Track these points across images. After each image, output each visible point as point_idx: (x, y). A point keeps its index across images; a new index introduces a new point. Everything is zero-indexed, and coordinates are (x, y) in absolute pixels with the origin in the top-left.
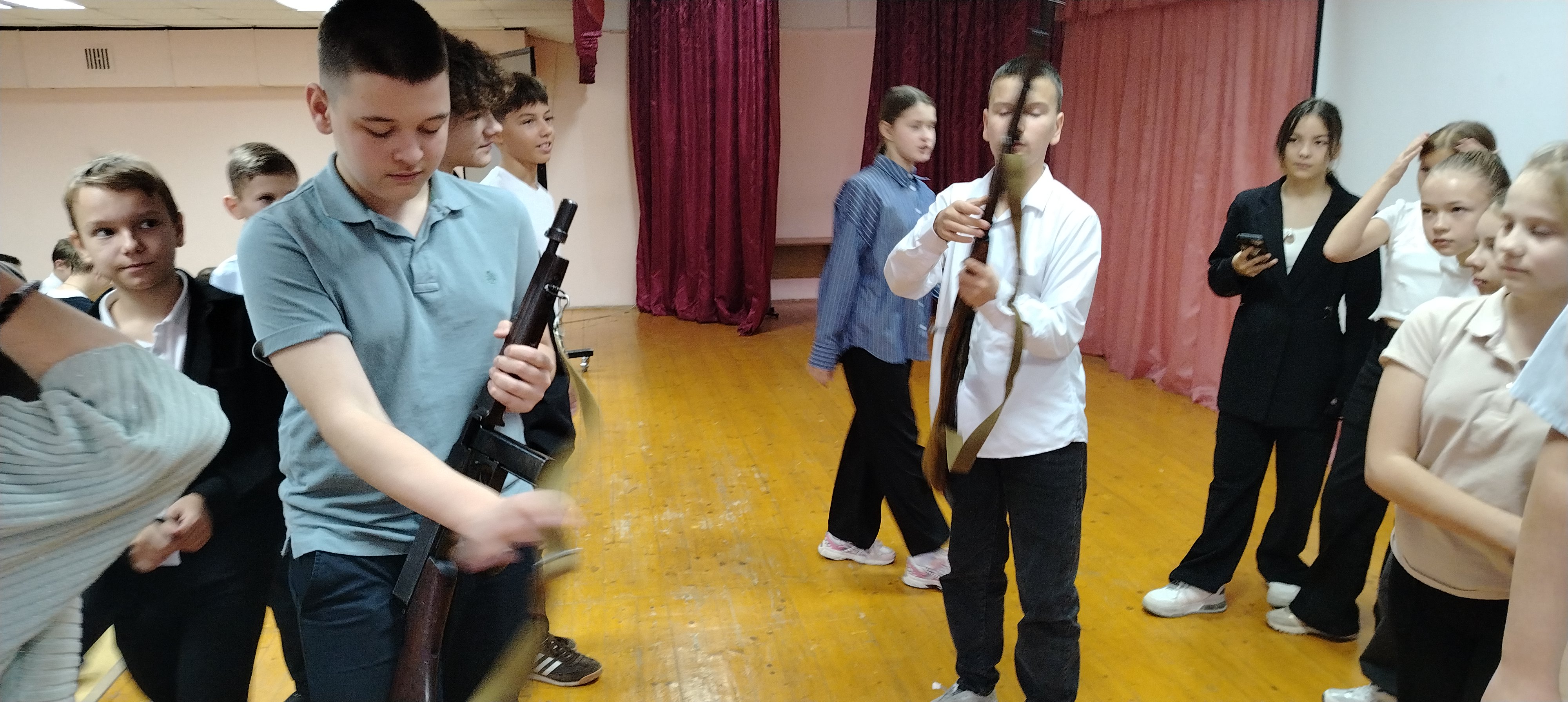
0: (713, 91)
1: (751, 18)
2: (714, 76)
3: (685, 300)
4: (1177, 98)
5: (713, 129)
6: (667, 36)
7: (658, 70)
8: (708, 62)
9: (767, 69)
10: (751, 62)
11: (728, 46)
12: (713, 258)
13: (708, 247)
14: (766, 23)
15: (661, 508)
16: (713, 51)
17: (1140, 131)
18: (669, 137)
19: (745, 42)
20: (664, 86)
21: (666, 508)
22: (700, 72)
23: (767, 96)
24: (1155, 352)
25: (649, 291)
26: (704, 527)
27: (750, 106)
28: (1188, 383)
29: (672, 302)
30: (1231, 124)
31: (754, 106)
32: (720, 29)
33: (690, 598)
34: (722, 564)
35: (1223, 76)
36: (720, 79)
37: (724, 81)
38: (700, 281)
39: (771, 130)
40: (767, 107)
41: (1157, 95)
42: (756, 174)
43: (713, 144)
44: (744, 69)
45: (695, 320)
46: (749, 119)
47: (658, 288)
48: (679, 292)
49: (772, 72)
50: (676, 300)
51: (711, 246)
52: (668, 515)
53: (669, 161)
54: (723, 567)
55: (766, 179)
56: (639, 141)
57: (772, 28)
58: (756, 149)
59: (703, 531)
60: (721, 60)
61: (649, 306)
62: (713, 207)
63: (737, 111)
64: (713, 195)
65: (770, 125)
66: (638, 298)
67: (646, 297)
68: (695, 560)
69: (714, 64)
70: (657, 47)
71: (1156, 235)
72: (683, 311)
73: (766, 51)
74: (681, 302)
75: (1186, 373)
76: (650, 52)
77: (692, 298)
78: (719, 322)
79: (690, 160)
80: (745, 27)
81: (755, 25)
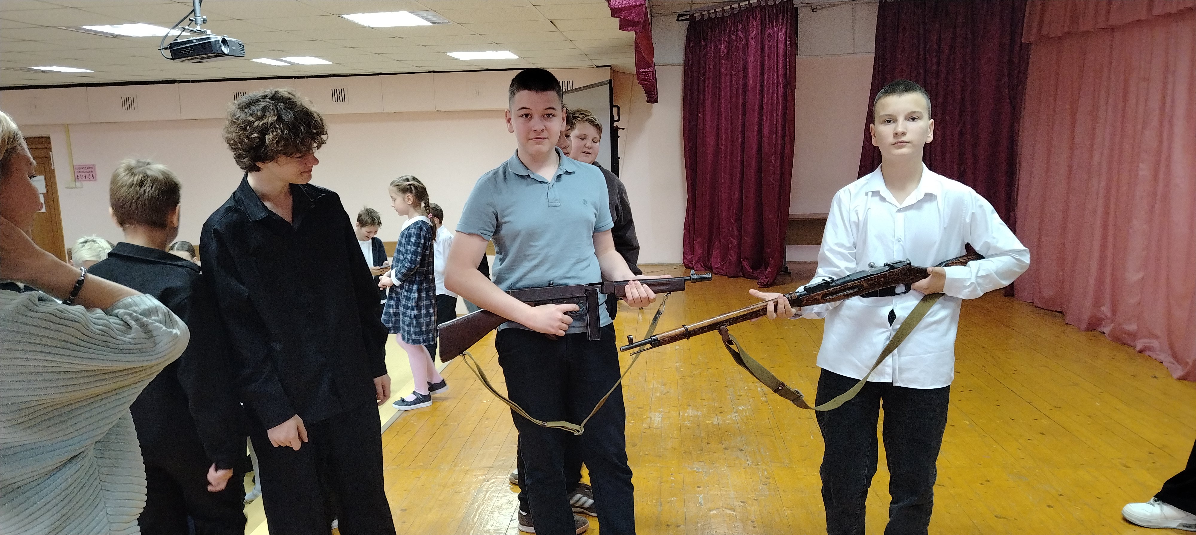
0: (744, 105)
1: (774, 50)
2: (745, 94)
3: (719, 260)
4: (1125, 101)
5: (743, 132)
6: (711, 66)
7: (704, 91)
8: (741, 84)
9: (785, 88)
10: (773, 82)
11: (756, 72)
12: (740, 229)
13: (736, 220)
14: (785, 53)
15: (686, 407)
16: (746, 76)
17: (1094, 128)
18: (711, 140)
19: (769, 69)
20: (708, 103)
21: (689, 407)
22: (735, 92)
23: (785, 108)
24: (1106, 310)
25: (692, 253)
26: (715, 422)
27: (772, 117)
28: (1133, 336)
29: (709, 261)
30: (1171, 123)
31: (775, 115)
32: (751, 59)
33: (700, 470)
34: (725, 449)
35: (1165, 84)
36: (750, 95)
37: (753, 98)
38: (730, 246)
39: (787, 132)
40: (785, 115)
41: (1107, 100)
42: (774, 165)
43: (743, 144)
44: (769, 87)
45: (726, 275)
46: (771, 124)
47: (699, 251)
48: (714, 254)
49: (789, 90)
50: (712, 260)
51: (739, 219)
52: (690, 412)
53: (710, 157)
54: (726, 452)
55: (782, 168)
56: (689, 143)
57: (790, 58)
58: (775, 147)
59: (714, 425)
60: (751, 82)
61: (692, 264)
62: (741, 191)
63: (762, 119)
64: (741, 182)
65: (787, 129)
66: (684, 258)
67: (690, 257)
68: (706, 444)
69: (745, 85)
70: (704, 75)
71: (1107, 213)
72: (717, 268)
73: (785, 74)
74: (715, 262)
75: (1132, 327)
76: (699, 79)
77: (724, 259)
78: (744, 277)
79: (725, 158)
80: (769, 58)
81: (777, 56)
